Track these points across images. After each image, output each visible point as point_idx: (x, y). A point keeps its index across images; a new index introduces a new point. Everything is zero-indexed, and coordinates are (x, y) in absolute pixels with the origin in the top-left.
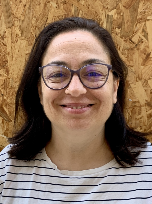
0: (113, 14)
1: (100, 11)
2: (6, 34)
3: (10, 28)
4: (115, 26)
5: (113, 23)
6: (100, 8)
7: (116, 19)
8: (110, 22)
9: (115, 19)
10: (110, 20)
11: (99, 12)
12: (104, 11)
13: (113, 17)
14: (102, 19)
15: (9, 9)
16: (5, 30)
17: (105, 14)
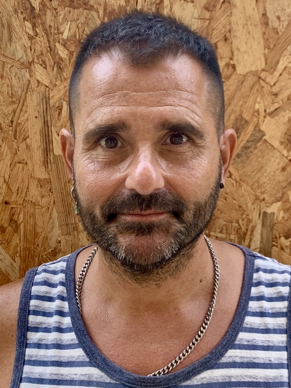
0: (275, 211)
1: (250, 205)
2: (62, 246)
3: (70, 234)
4: (279, 234)
5: (275, 228)
6: (248, 199)
7: (281, 220)
8: (270, 226)
9: (279, 220)
10: (268, 221)
11: (247, 207)
12: (257, 206)
13: (275, 217)
14: (254, 220)
15: (68, 199)
16: (59, 239)
17: (260, 211)
